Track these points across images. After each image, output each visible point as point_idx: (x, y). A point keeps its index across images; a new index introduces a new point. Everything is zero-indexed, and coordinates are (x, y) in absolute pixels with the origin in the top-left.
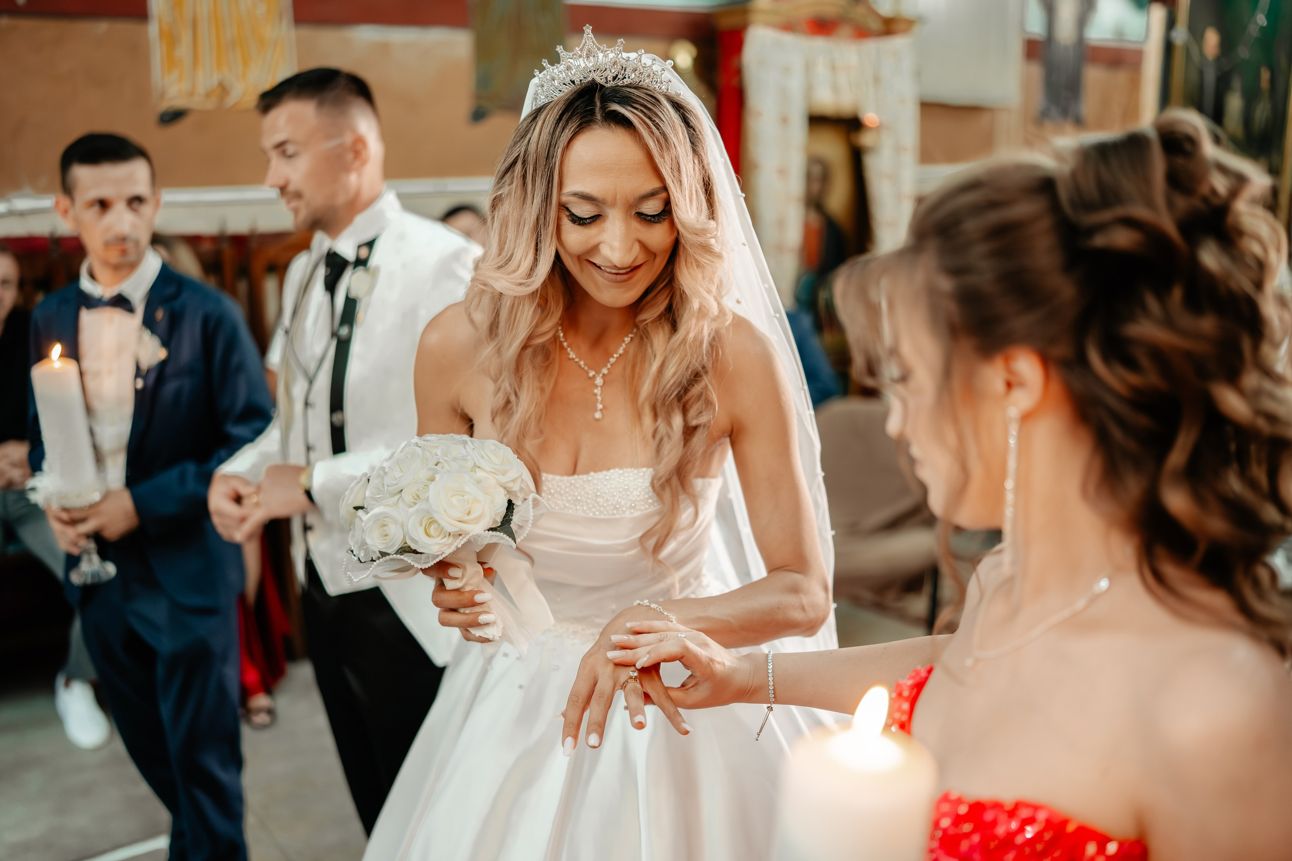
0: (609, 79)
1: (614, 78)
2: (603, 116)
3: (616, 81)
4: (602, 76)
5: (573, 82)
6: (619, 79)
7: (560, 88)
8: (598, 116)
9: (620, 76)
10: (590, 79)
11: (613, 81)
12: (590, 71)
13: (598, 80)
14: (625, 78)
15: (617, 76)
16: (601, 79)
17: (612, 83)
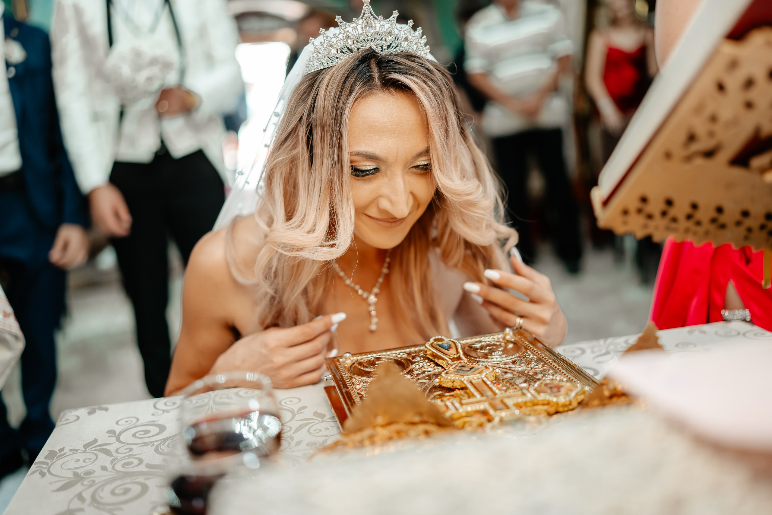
0: (384, 48)
1: (389, 47)
2: (383, 83)
3: (390, 50)
4: (378, 45)
5: (351, 50)
6: (393, 47)
7: (338, 55)
8: (377, 82)
9: (394, 45)
10: (367, 47)
11: (387, 49)
12: (368, 40)
13: (374, 48)
14: (397, 46)
15: (391, 44)
16: (377, 47)
17: (387, 52)
